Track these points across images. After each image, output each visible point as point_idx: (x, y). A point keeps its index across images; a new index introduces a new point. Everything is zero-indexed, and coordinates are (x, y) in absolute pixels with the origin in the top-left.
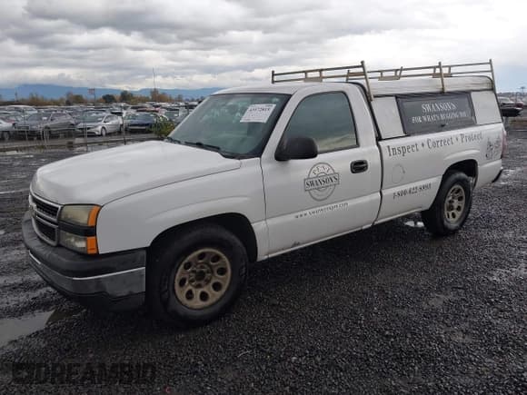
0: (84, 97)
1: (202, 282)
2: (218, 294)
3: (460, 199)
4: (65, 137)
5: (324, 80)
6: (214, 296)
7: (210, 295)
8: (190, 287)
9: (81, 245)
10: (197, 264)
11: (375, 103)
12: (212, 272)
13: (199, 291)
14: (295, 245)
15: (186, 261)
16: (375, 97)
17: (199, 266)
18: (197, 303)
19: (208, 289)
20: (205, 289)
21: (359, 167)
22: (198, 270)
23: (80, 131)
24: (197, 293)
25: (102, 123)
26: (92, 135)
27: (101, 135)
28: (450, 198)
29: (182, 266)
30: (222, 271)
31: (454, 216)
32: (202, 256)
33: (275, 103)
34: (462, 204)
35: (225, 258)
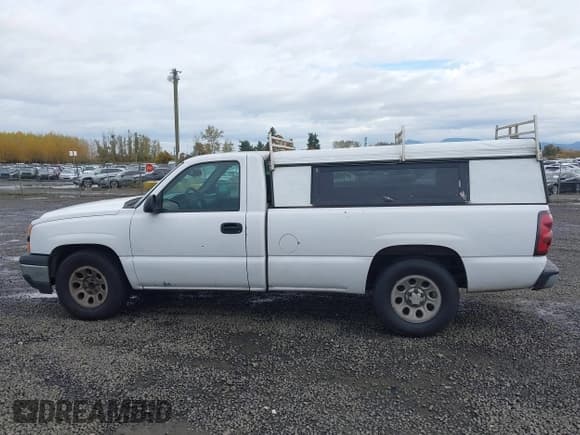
1: (93, 291)
7: (95, 301)
8: (82, 291)
13: (89, 296)
14: (165, 285)
15: (77, 271)
16: (276, 166)
18: (84, 303)
19: (95, 297)
20: (93, 296)
21: (231, 228)
22: (90, 281)
29: (74, 274)
32: (86, 271)
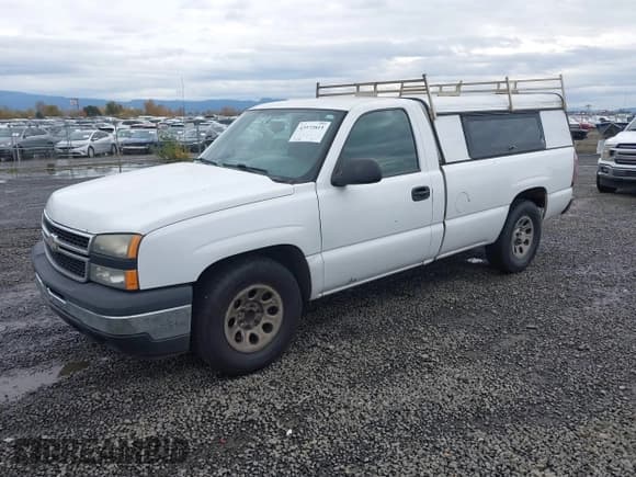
0: (60, 109)
1: (252, 323)
2: (269, 336)
3: (528, 231)
4: (41, 158)
5: (379, 95)
6: (265, 338)
7: (260, 337)
8: (239, 329)
9: (117, 279)
10: (248, 302)
11: (438, 122)
12: (263, 312)
13: (249, 333)
14: (351, 281)
15: (236, 298)
16: (439, 114)
17: (248, 305)
18: (246, 346)
19: (258, 330)
20: (254, 331)
21: (420, 193)
22: (248, 309)
23: (61, 151)
24: (246, 334)
25: (89, 141)
26: (77, 156)
27: (88, 156)
28: (518, 231)
29: (232, 304)
30: (273, 311)
31: (521, 250)
32: (252, 293)
33: (329, 120)
34: (530, 237)
35: (277, 296)
